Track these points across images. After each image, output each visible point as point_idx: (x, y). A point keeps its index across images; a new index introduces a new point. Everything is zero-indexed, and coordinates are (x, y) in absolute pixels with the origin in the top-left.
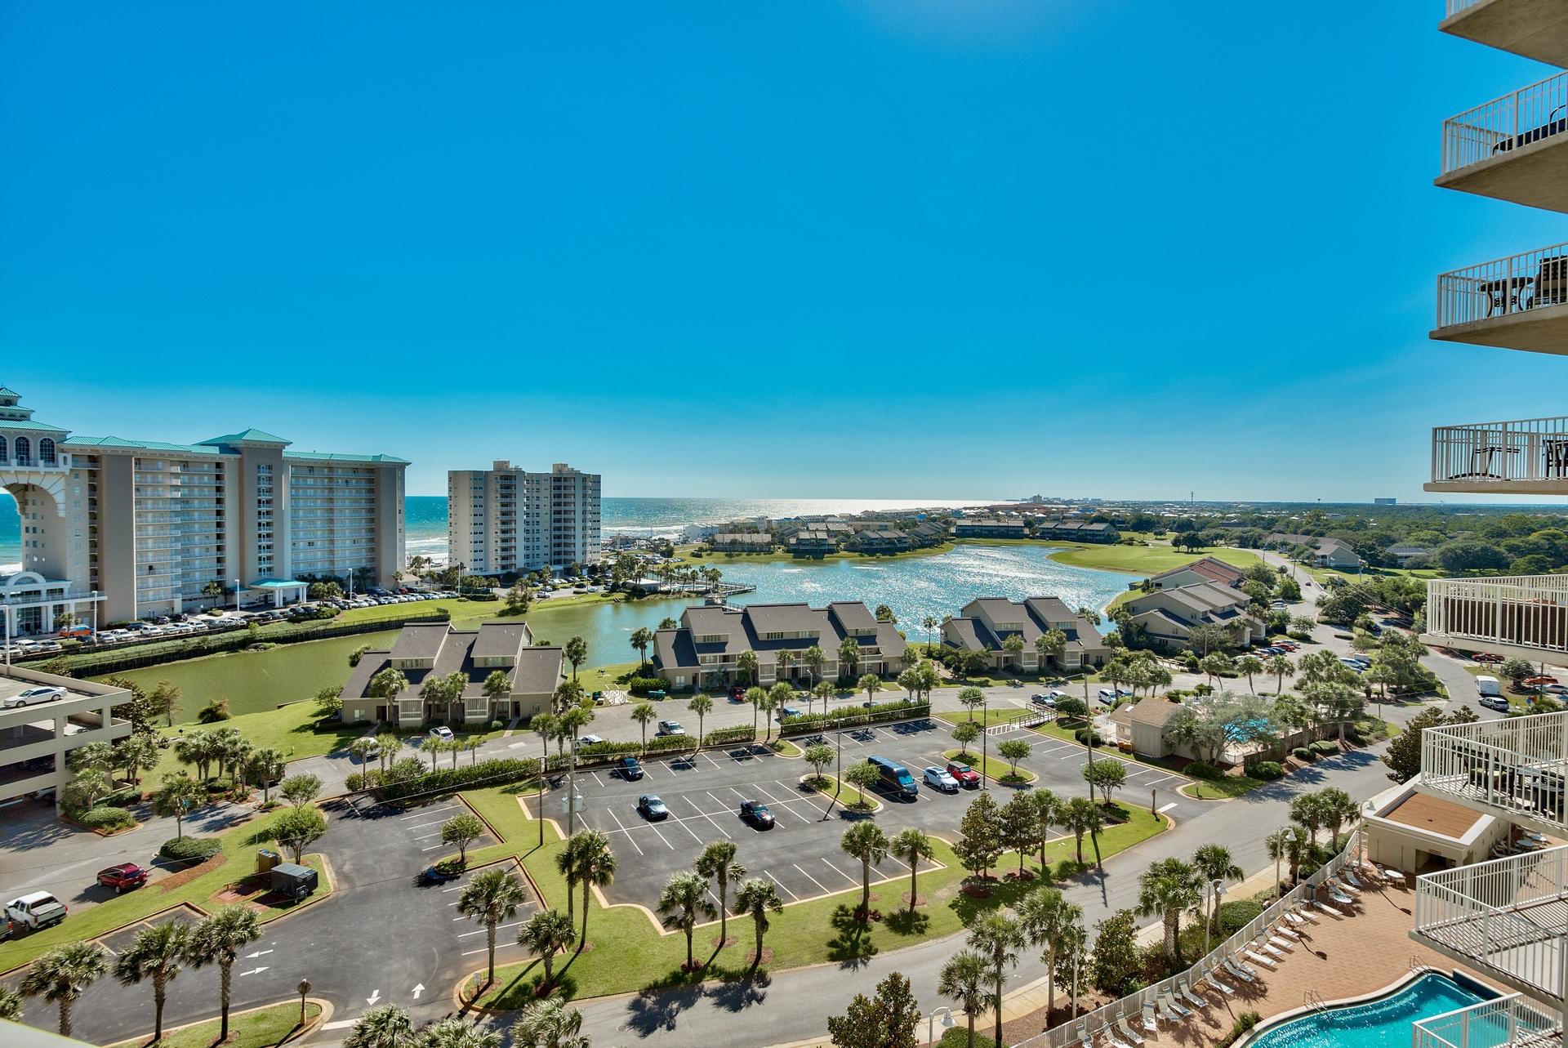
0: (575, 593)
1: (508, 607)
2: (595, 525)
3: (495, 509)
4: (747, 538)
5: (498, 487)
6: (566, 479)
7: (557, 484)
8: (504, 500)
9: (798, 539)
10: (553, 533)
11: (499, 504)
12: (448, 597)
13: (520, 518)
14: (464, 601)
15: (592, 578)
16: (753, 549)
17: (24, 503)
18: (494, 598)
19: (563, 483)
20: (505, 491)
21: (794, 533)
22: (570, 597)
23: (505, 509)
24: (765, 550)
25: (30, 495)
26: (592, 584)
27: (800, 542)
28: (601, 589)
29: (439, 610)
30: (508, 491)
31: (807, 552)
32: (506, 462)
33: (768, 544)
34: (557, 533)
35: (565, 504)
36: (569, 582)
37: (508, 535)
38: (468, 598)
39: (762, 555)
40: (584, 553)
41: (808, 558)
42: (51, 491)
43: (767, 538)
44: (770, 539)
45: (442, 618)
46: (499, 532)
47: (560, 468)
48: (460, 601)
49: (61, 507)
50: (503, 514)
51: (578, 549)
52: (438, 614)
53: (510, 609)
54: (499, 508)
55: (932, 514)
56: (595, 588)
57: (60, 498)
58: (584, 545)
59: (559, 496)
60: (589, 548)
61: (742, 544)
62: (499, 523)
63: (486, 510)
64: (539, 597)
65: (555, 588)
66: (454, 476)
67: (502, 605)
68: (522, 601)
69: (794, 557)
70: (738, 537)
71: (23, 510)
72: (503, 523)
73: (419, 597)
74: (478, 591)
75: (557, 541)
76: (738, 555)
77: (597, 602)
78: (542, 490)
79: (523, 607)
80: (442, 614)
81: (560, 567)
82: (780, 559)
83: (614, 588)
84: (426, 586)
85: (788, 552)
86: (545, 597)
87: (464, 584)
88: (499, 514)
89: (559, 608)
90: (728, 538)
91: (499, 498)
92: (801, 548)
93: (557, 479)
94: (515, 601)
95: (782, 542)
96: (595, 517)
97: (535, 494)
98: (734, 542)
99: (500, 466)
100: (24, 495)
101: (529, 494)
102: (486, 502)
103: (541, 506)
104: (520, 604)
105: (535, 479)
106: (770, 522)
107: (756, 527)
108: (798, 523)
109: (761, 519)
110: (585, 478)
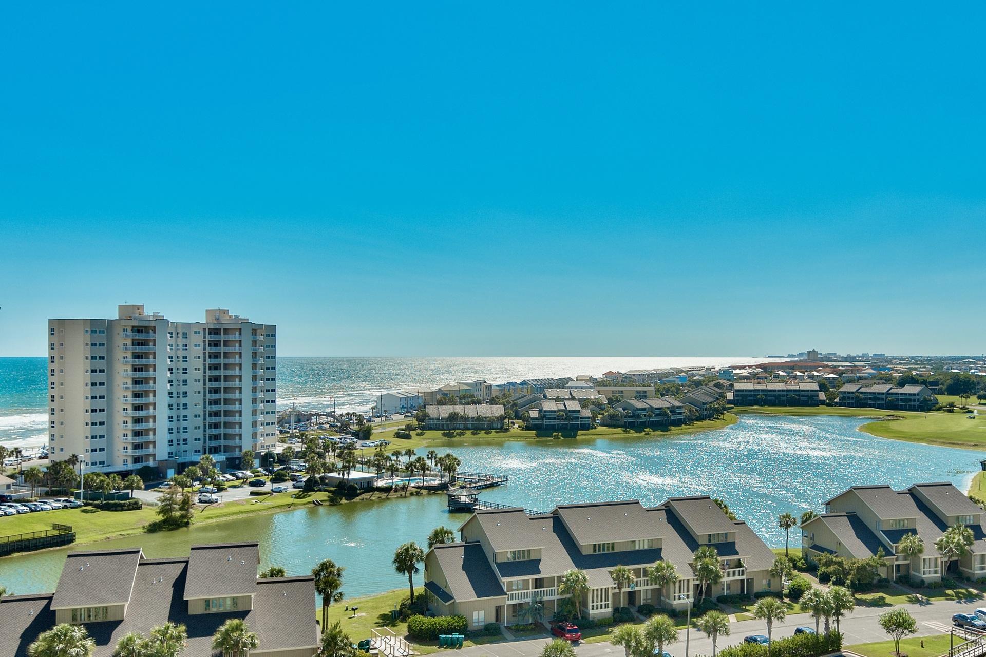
0: (252, 493)
1: (160, 518)
2: (269, 396)
3: (123, 374)
4: (471, 411)
5: (129, 342)
6: (226, 331)
7: (215, 338)
8: (138, 362)
9: (540, 411)
10: (208, 408)
11: (129, 368)
12: (65, 507)
13: (162, 387)
14: (92, 512)
15: (271, 472)
16: (480, 426)
18: (136, 506)
19: (222, 337)
20: (138, 349)
21: (532, 403)
22: (247, 501)
23: (138, 375)
24: (497, 426)
26: (273, 481)
27: (543, 414)
28: (288, 486)
29: (55, 527)
30: (143, 349)
31: (553, 428)
32: (138, 307)
33: (502, 418)
34: (214, 408)
35: (226, 367)
36: (238, 478)
37: (142, 413)
38: (97, 506)
39: (494, 434)
40: (254, 435)
41: (557, 437)
43: (498, 410)
44: (503, 412)
45: (63, 538)
46: (130, 408)
47: (217, 315)
48: (84, 511)
50: (136, 382)
51: (246, 430)
52: (56, 533)
53: (164, 522)
54: (130, 372)
55: (694, 375)
56: (282, 486)
58: (254, 424)
59: (216, 355)
60: (261, 429)
61: (465, 418)
62: (129, 394)
63: (110, 378)
64: (201, 501)
65: (220, 488)
66: (58, 328)
67: (151, 515)
68: (181, 509)
69: (538, 436)
70: (459, 409)
72: (136, 395)
73: (21, 508)
74: (111, 497)
75: (215, 420)
76: (460, 435)
77: (289, 506)
78: (191, 347)
79: (183, 517)
80: (62, 533)
81: (222, 457)
82: (516, 437)
83: (310, 487)
84: (24, 492)
85: (528, 428)
86: (210, 502)
87: (90, 487)
88: (130, 381)
89: (235, 517)
90: (445, 411)
91: (130, 359)
92: (546, 422)
93: (215, 332)
94: (171, 510)
95: (517, 417)
96: (269, 385)
97: (181, 353)
98: (453, 417)
99: (128, 312)
101: (173, 354)
102: (110, 364)
103: (191, 370)
104: (178, 514)
105: (183, 331)
106: (489, 387)
107: (473, 396)
108: (525, 390)
109: (478, 384)
110: (255, 329)
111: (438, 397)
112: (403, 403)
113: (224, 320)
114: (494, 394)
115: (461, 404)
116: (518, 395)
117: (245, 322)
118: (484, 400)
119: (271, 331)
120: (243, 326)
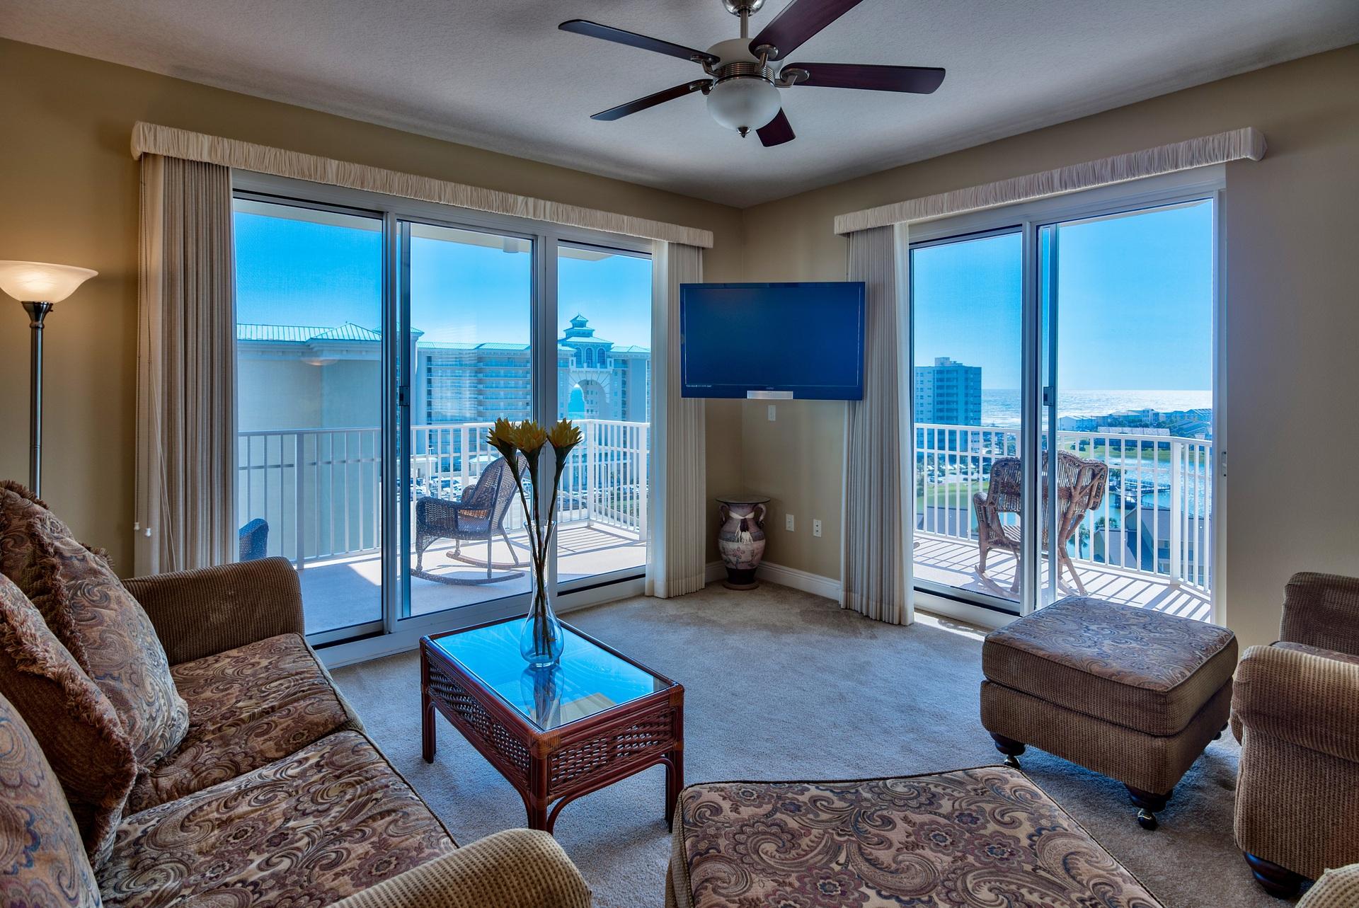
0: (964, 479)
2: (976, 415)
6: (948, 371)
7: (940, 376)
15: (976, 465)
17: (587, 393)
19: (946, 376)
22: (961, 484)
25: (590, 388)
26: (979, 473)
36: (956, 468)
42: (603, 385)
47: (942, 361)
49: (608, 396)
57: (607, 390)
59: (941, 387)
71: (586, 397)
76: (1127, 449)
78: (926, 382)
90: (1114, 431)
93: (940, 372)
96: (976, 408)
97: (920, 386)
100: (586, 388)
103: (925, 397)
105: (921, 372)
106: (1157, 415)
107: (1141, 421)
108: (1192, 418)
109: (1145, 412)
110: (968, 370)
111: (1109, 420)
112: (1078, 424)
113: (947, 364)
114: (1161, 419)
115: (1130, 426)
116: (1184, 422)
117: (960, 366)
118: (1151, 424)
119: (977, 372)
120: (959, 368)
